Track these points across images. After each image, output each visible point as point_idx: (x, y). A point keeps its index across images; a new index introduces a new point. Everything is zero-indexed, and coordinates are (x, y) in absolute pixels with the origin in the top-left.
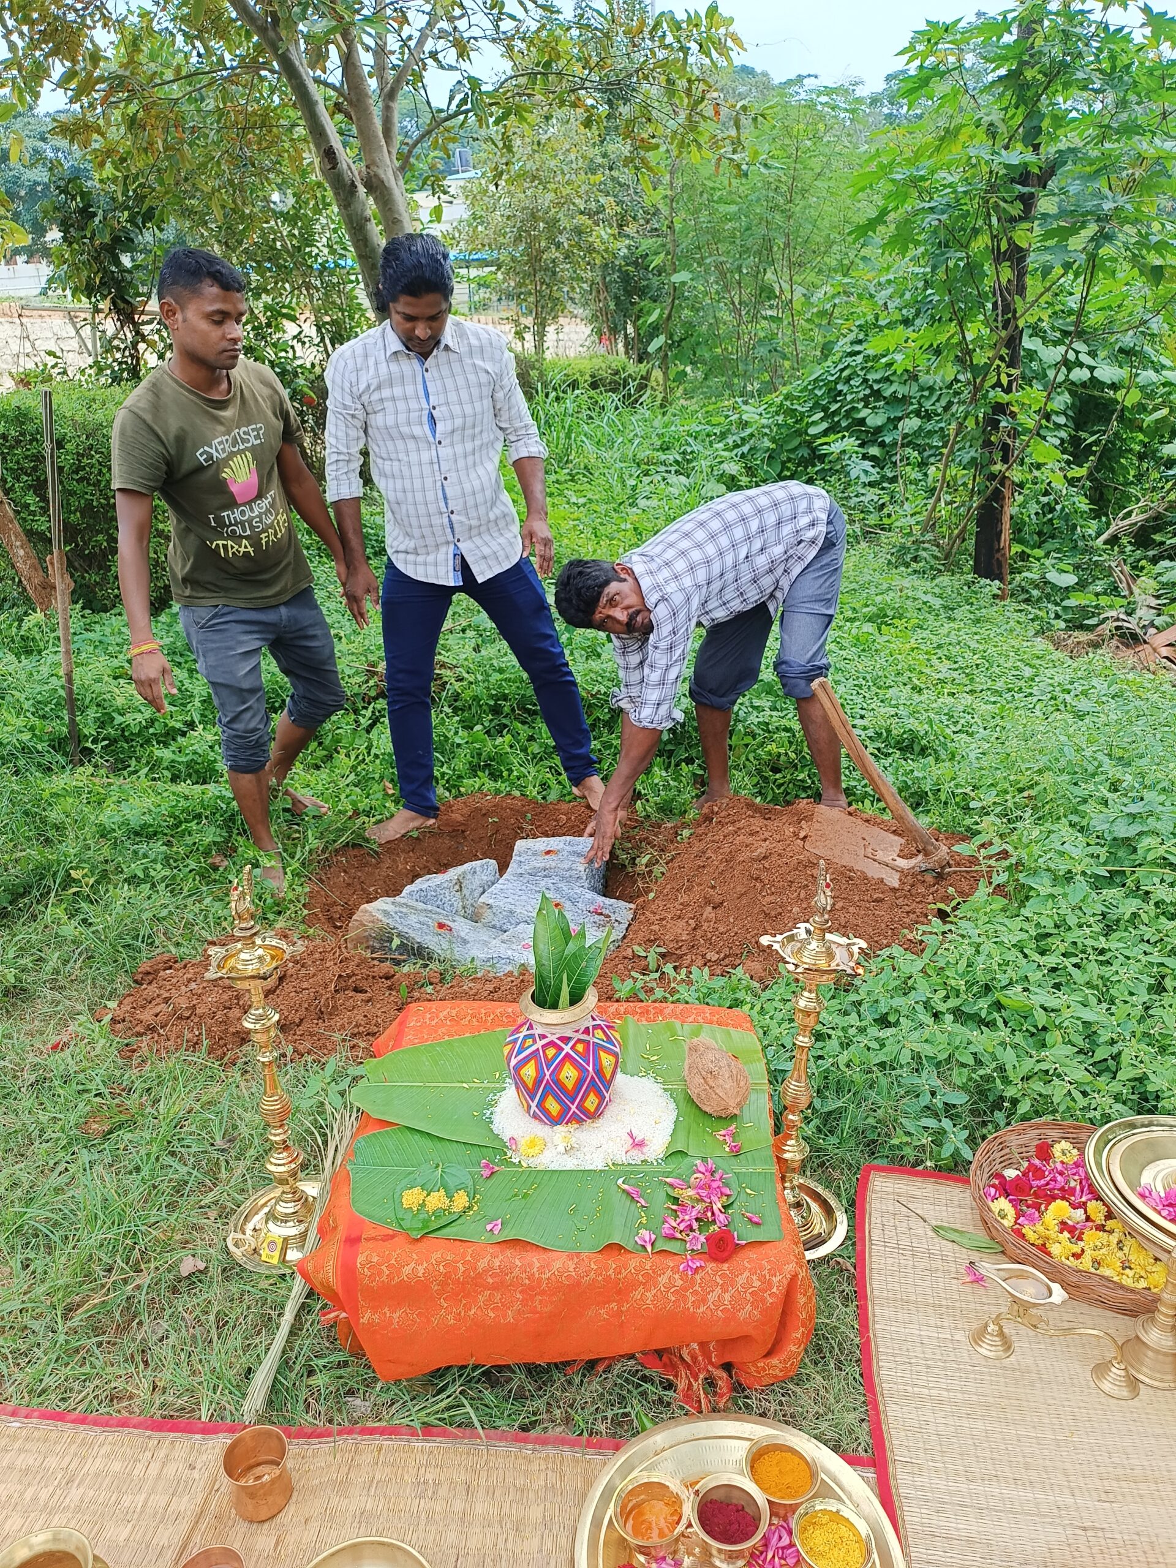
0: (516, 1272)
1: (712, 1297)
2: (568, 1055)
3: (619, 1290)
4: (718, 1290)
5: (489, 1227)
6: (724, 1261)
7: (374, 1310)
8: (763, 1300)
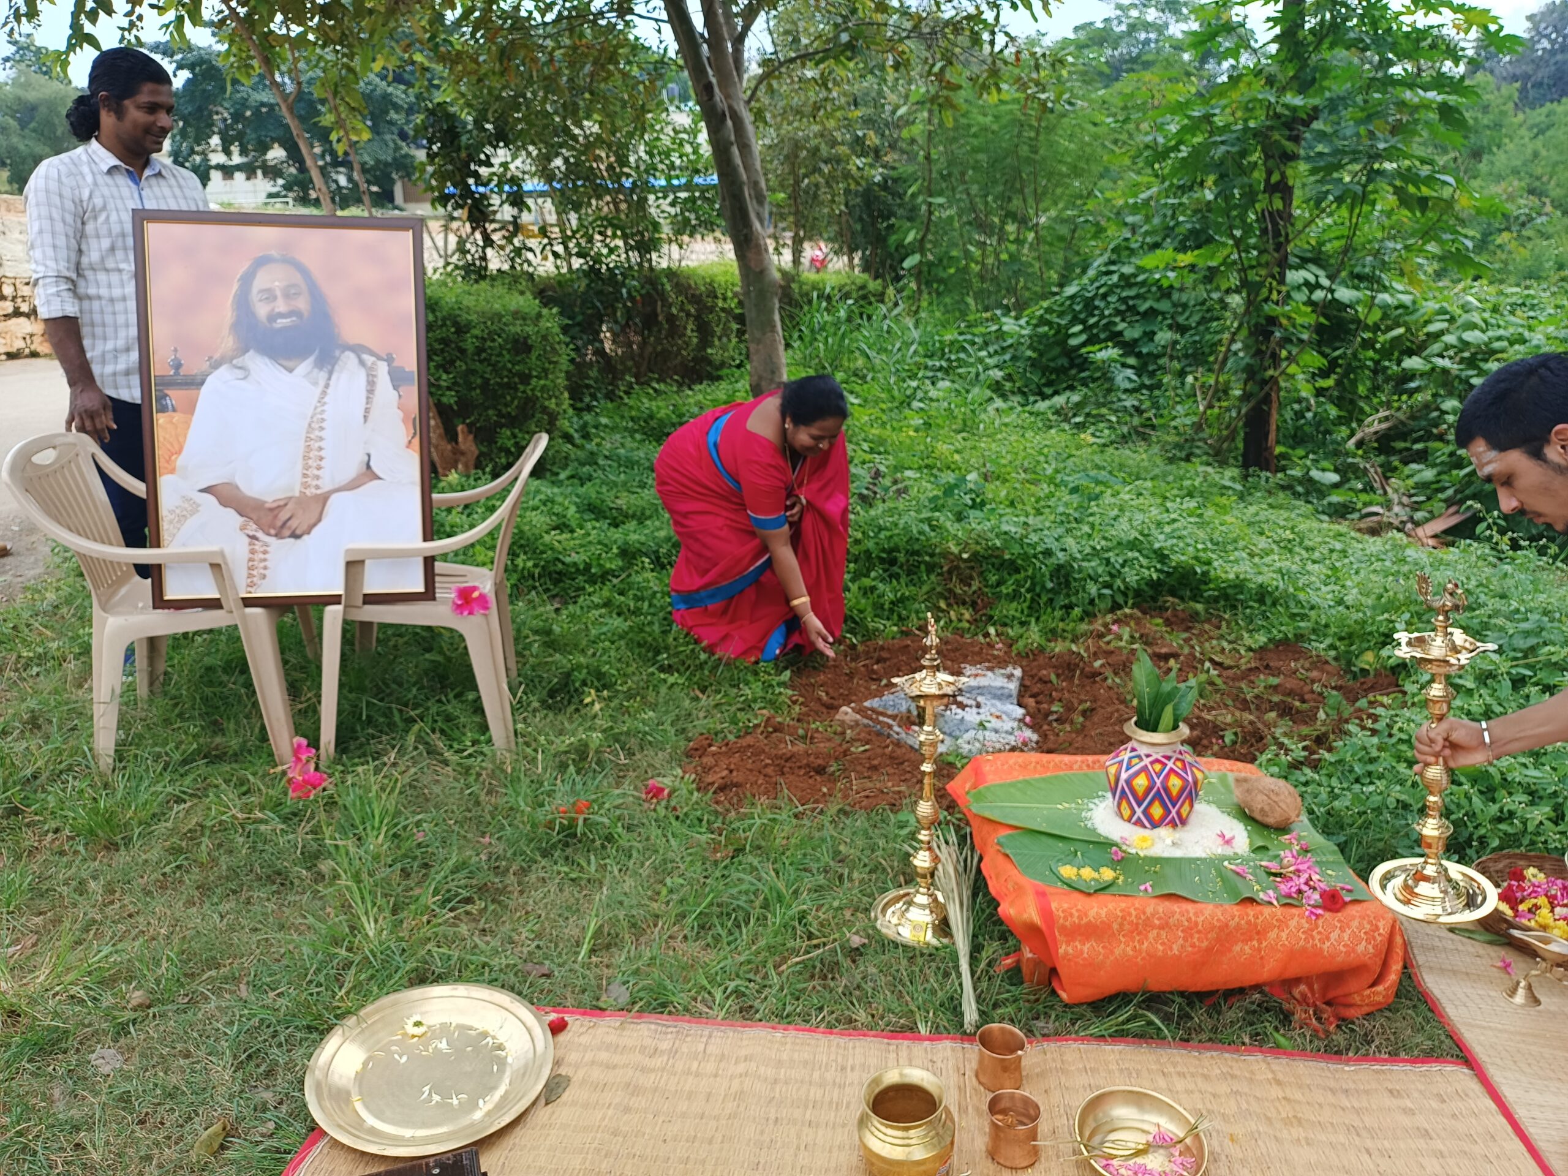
0: (1177, 916)
1: (1334, 936)
2: (1172, 770)
3: (1257, 932)
4: (1338, 931)
5: (1142, 888)
6: (1337, 911)
7: (1068, 943)
8: (1374, 938)
